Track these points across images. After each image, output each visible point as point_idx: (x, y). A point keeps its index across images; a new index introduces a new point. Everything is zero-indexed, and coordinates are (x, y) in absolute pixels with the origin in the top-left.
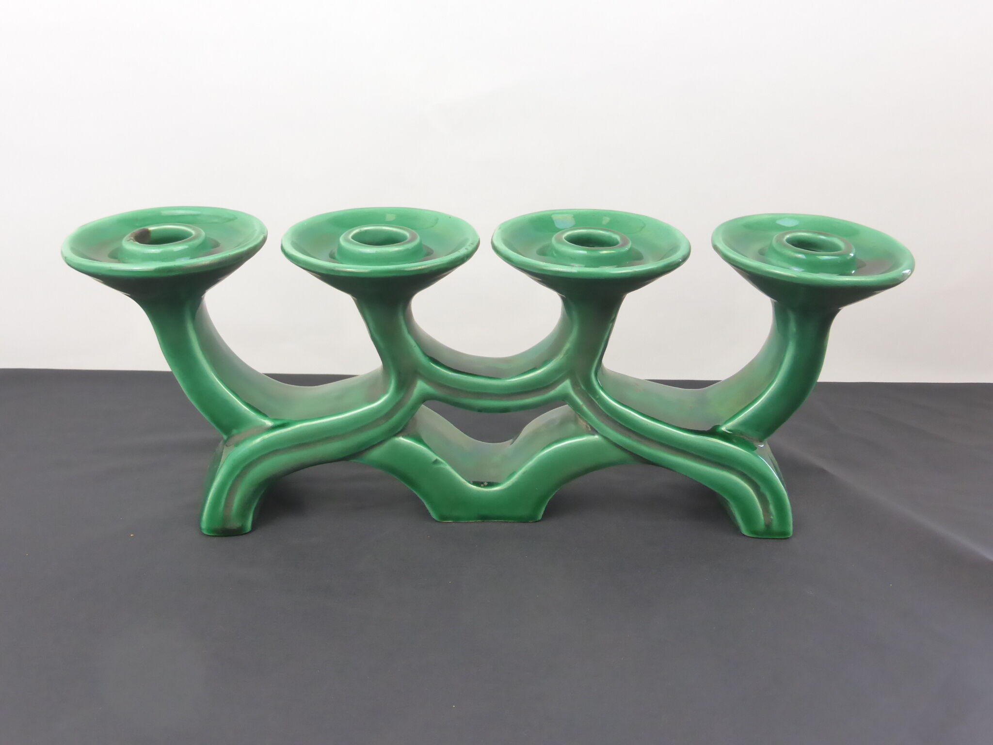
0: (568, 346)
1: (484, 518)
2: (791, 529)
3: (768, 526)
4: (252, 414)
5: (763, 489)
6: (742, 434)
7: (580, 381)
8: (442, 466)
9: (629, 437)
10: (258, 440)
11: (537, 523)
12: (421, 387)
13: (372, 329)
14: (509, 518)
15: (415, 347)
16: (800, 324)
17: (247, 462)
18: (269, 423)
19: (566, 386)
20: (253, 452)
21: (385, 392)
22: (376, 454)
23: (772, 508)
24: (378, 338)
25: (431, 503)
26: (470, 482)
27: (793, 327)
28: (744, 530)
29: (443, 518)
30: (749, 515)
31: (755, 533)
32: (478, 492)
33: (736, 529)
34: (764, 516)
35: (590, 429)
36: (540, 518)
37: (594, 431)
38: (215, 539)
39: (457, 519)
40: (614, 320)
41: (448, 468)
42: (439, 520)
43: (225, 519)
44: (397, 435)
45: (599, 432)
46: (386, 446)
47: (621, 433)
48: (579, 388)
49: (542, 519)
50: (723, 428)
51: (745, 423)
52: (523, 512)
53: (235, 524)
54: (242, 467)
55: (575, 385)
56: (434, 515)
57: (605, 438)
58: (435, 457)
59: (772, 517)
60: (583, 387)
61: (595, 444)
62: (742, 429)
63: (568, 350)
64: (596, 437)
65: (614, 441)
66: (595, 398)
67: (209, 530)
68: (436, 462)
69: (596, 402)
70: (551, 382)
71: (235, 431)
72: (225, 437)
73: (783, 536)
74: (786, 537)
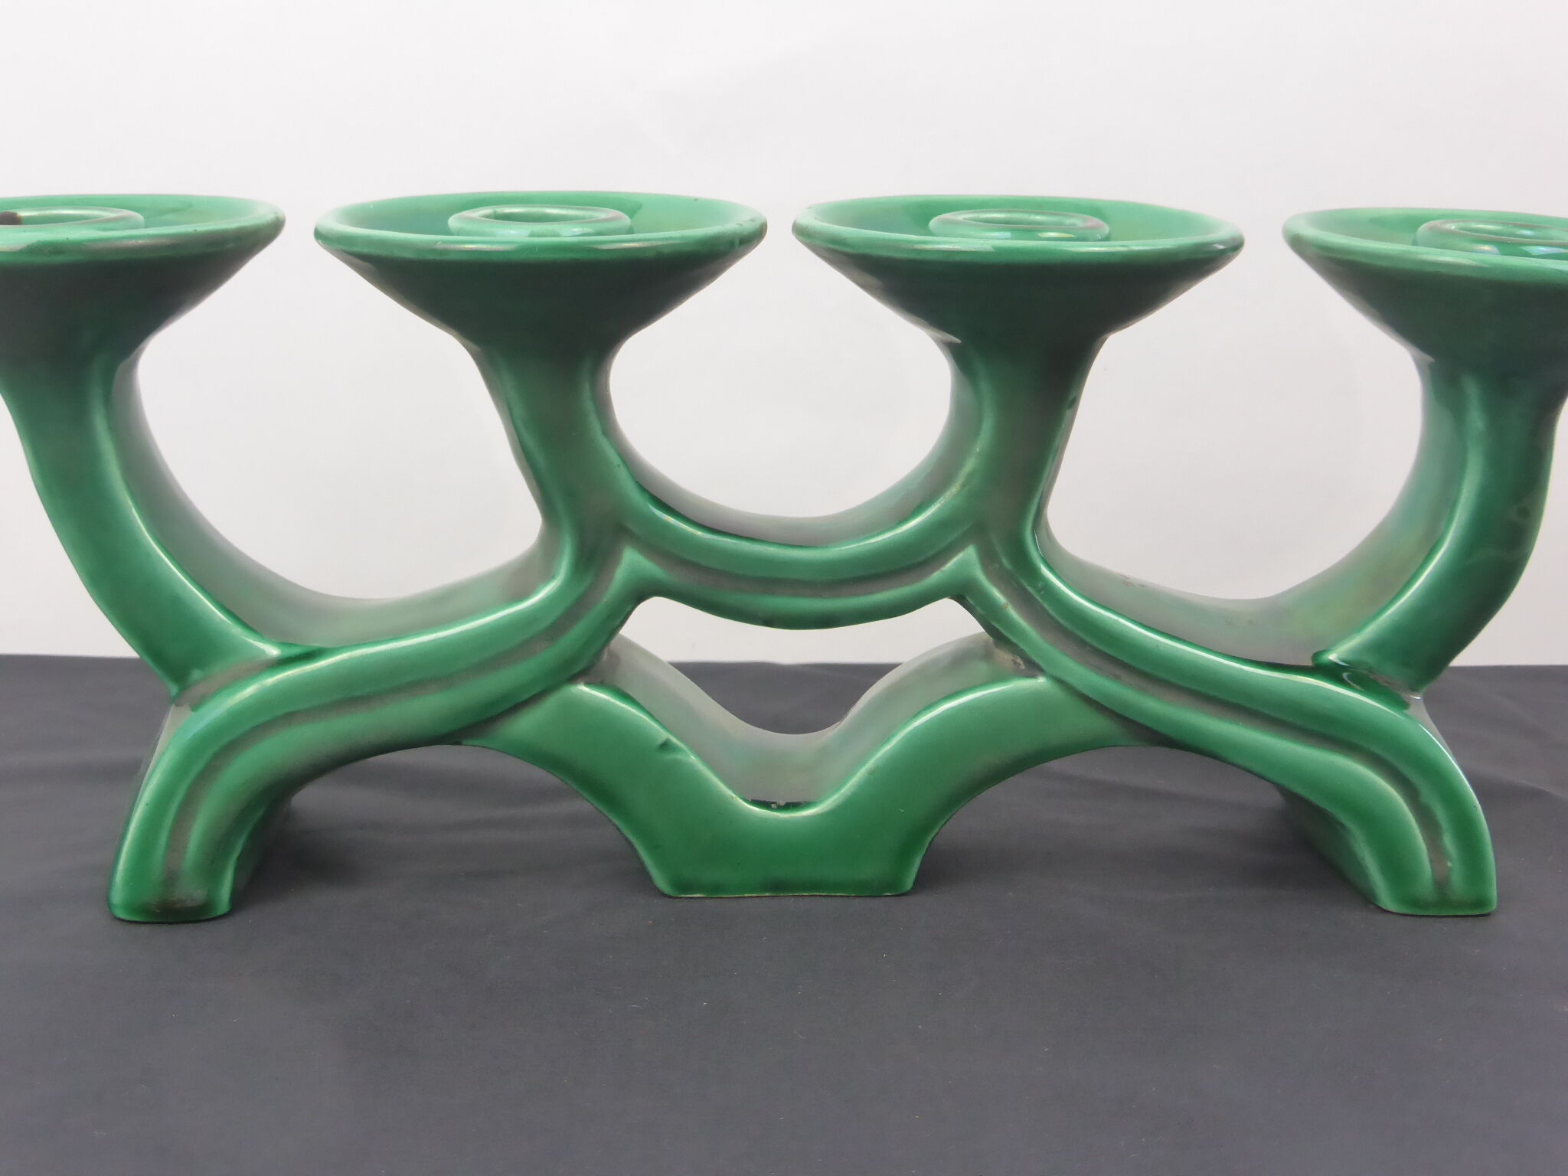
0: (970, 465)
1: (779, 887)
2: (1493, 892)
3: (1441, 884)
4: (236, 630)
5: (1428, 796)
6: (1370, 670)
7: (999, 548)
8: (679, 756)
9: (1117, 678)
10: (250, 691)
11: (904, 898)
12: (631, 562)
13: (520, 424)
14: (838, 886)
15: (619, 466)
16: (1494, 411)
17: (226, 740)
18: (273, 651)
19: (966, 560)
20: (237, 715)
21: (547, 576)
22: (526, 725)
23: (1448, 841)
24: (531, 443)
25: (654, 847)
26: (746, 800)
27: (1477, 420)
28: (1386, 898)
29: (684, 886)
30: (1396, 864)
31: (1415, 902)
32: (765, 820)
33: (1367, 899)
34: (1431, 861)
35: (1023, 667)
36: (909, 882)
37: (1033, 668)
38: (144, 929)
39: (715, 889)
40: (1074, 403)
41: (693, 758)
42: (672, 894)
43: (171, 878)
44: (574, 679)
45: (1044, 666)
46: (551, 703)
47: (1098, 670)
48: (997, 565)
49: (912, 888)
50: (1333, 657)
51: (1379, 646)
52: (870, 870)
53: (191, 891)
54: (211, 752)
55: (988, 558)
56: (660, 881)
57: (1060, 681)
58: (663, 735)
59: (1449, 864)
60: (1005, 561)
61: (1036, 699)
62: (1370, 659)
63: (971, 475)
64: (1041, 681)
65: (1086, 691)
66: (1034, 586)
67: (130, 907)
68: (666, 746)
69: (1038, 598)
70: (932, 552)
71: (196, 674)
72: (174, 689)
73: (1476, 910)
74: (1486, 911)
